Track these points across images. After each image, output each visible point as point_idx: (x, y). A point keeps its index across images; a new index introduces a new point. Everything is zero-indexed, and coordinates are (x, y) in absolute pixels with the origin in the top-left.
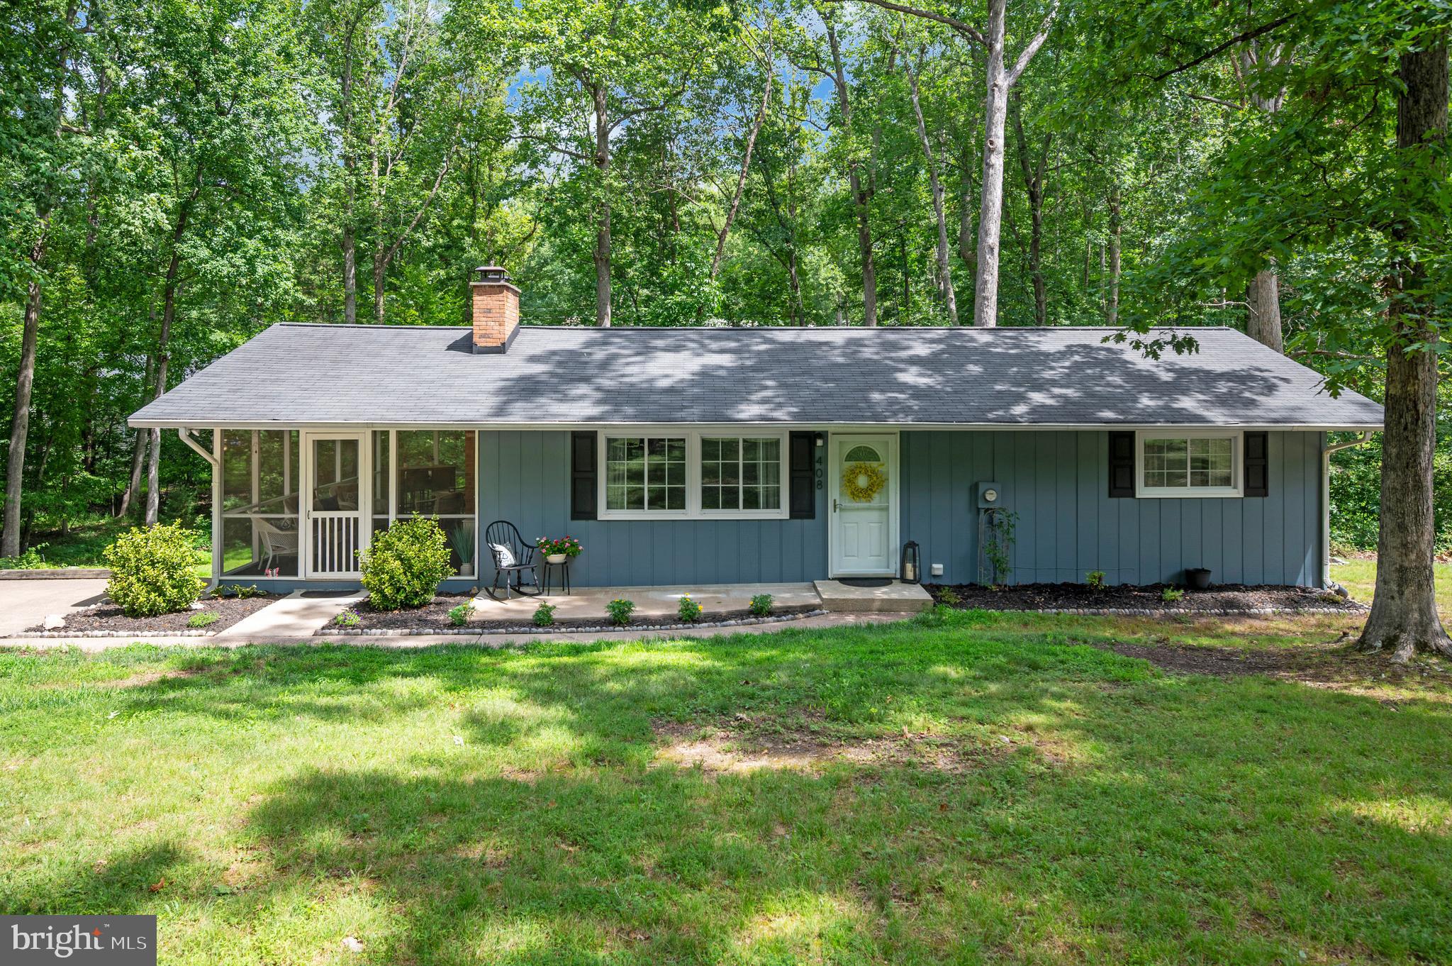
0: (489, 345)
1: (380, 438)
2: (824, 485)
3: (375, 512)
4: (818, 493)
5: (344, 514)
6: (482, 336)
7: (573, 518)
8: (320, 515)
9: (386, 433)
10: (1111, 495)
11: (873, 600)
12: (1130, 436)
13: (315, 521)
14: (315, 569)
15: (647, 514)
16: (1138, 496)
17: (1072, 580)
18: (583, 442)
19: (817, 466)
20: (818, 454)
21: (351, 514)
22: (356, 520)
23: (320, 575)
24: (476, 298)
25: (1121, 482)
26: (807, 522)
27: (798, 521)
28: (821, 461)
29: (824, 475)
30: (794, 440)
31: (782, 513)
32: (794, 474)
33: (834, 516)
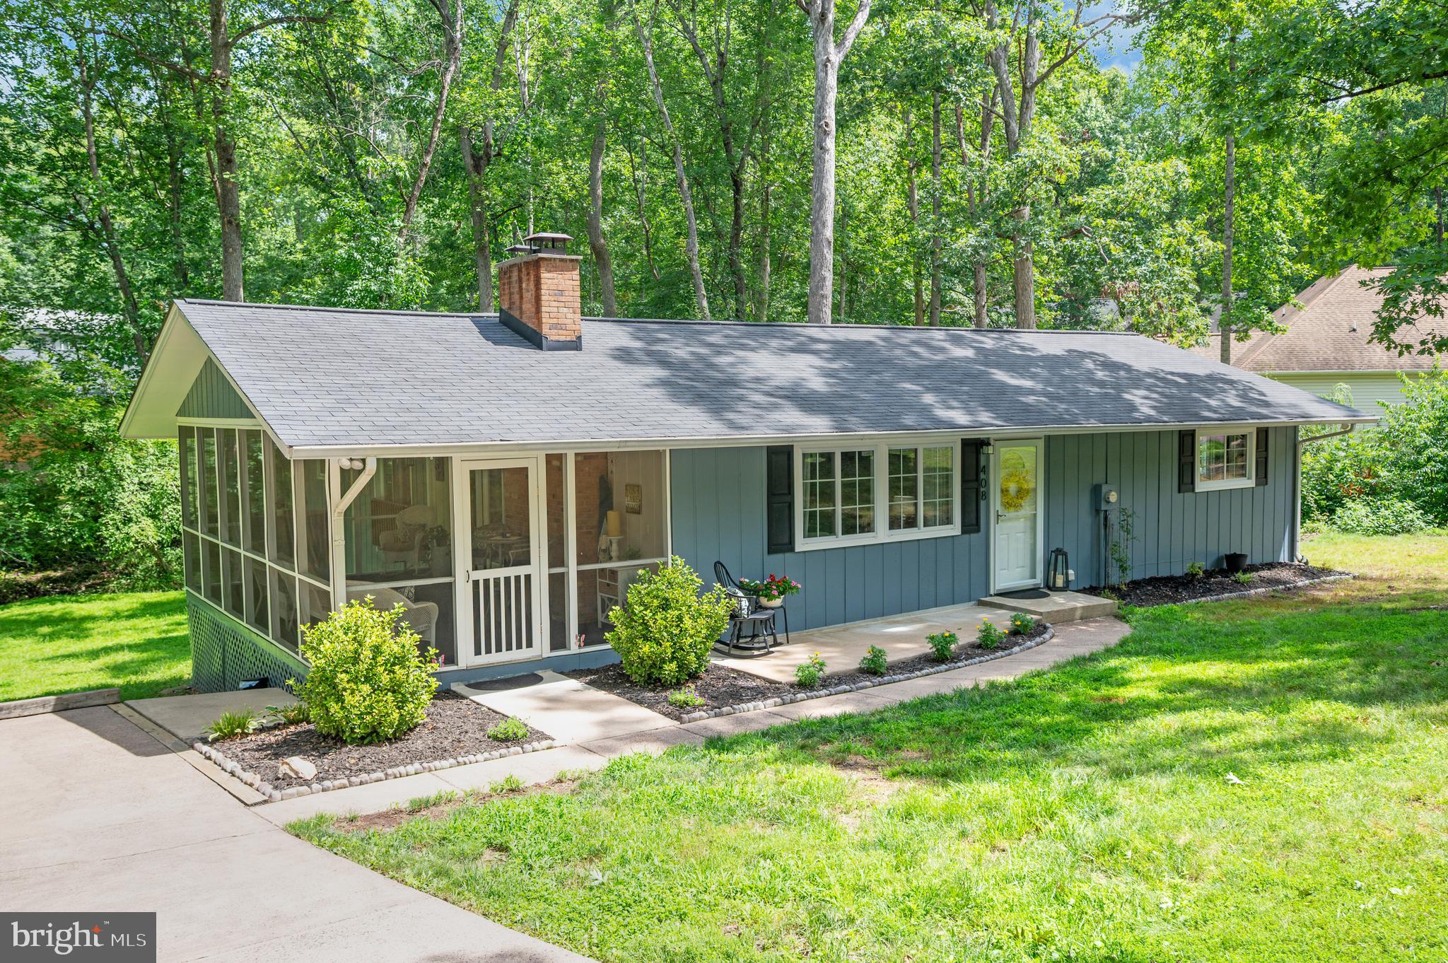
0: (562, 338)
1: (554, 464)
2: (986, 496)
3: (552, 564)
4: (982, 503)
5: (512, 572)
6: (554, 327)
7: (769, 553)
8: (481, 575)
9: (560, 457)
10: (1179, 491)
12: (1192, 434)
13: (476, 583)
14: (478, 652)
15: (840, 541)
16: (1197, 490)
17: (1154, 574)
18: (780, 457)
19: (982, 476)
20: (983, 463)
21: (521, 571)
22: (528, 577)
23: (484, 659)
24: (545, 275)
25: (1186, 480)
26: (973, 536)
27: (967, 536)
28: (985, 470)
29: (988, 485)
30: (965, 449)
31: (955, 529)
32: (965, 486)
33: (997, 528)
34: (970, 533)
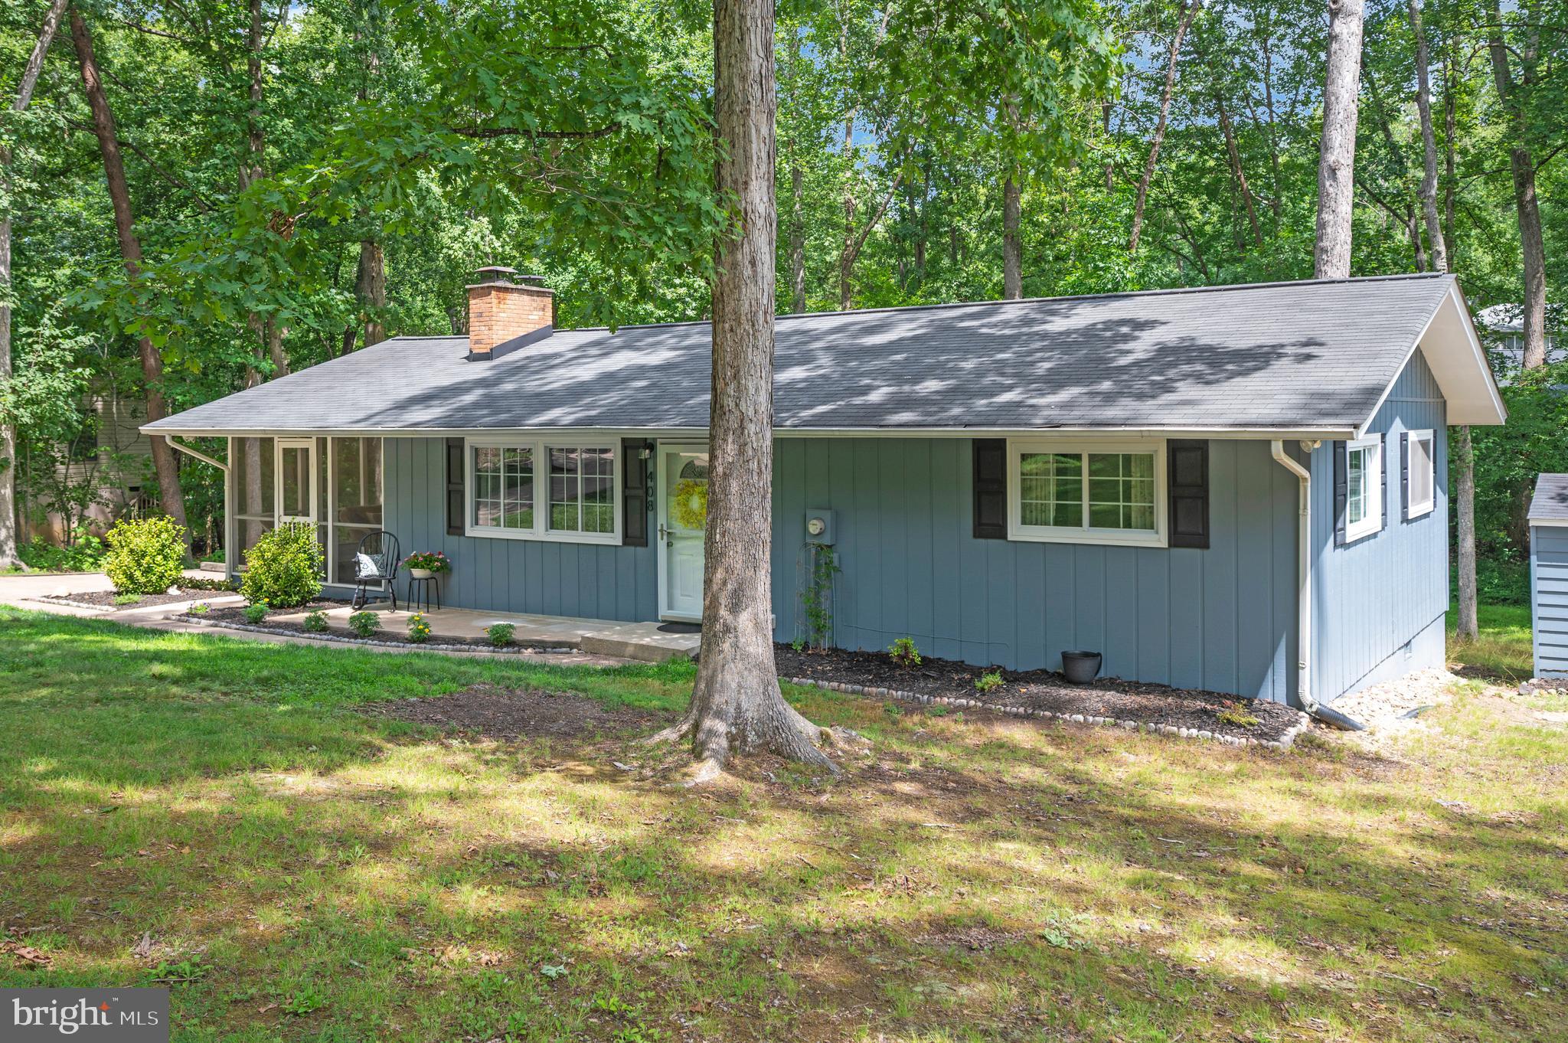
0: (481, 351)
2: (654, 506)
3: (320, 519)
5: (301, 520)
6: (476, 342)
7: (447, 532)
8: (287, 519)
10: (976, 535)
11: (626, 644)
12: (999, 445)
15: (503, 532)
16: (1010, 538)
18: (456, 450)
20: (650, 469)
21: (306, 520)
25: (989, 517)
26: (640, 550)
27: (632, 549)
28: (653, 476)
29: (654, 494)
30: (629, 452)
31: (615, 538)
32: (628, 492)
33: (662, 545)
34: (635, 545)
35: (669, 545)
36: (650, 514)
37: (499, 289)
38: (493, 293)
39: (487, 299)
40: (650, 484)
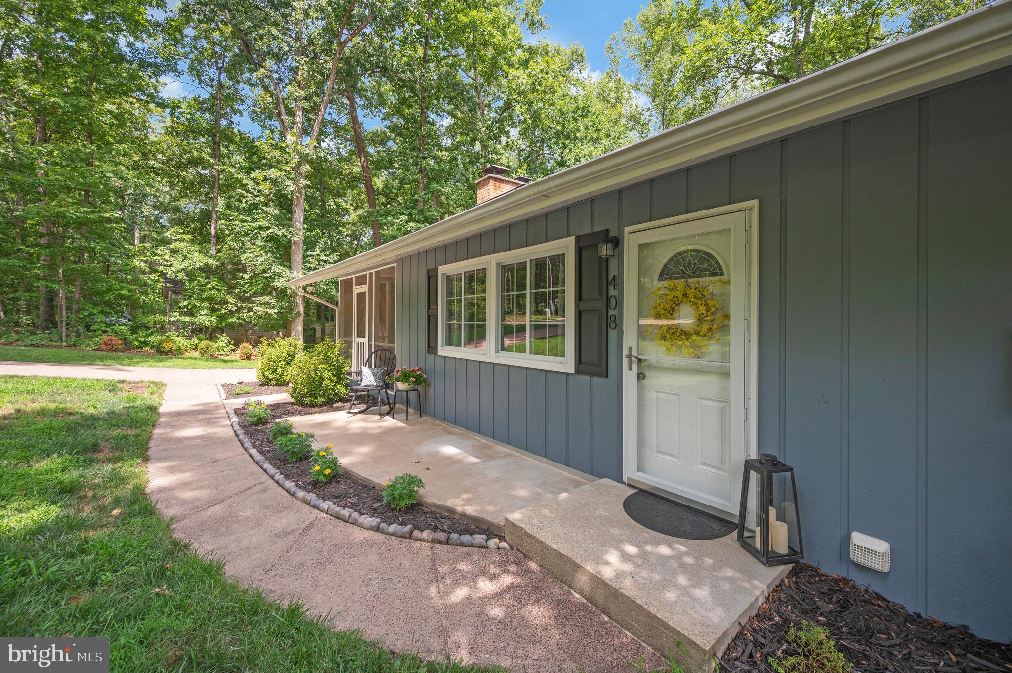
2: (616, 323)
7: (428, 352)
8: (358, 340)
15: (463, 353)
18: (434, 279)
20: (612, 272)
21: (364, 341)
26: (597, 381)
27: (588, 379)
28: (617, 282)
29: (619, 304)
30: (584, 253)
31: (566, 364)
32: (583, 306)
33: (629, 377)
34: (592, 374)
35: (641, 376)
36: (613, 334)
37: (496, 179)
38: (491, 182)
39: (487, 187)
40: (612, 292)
